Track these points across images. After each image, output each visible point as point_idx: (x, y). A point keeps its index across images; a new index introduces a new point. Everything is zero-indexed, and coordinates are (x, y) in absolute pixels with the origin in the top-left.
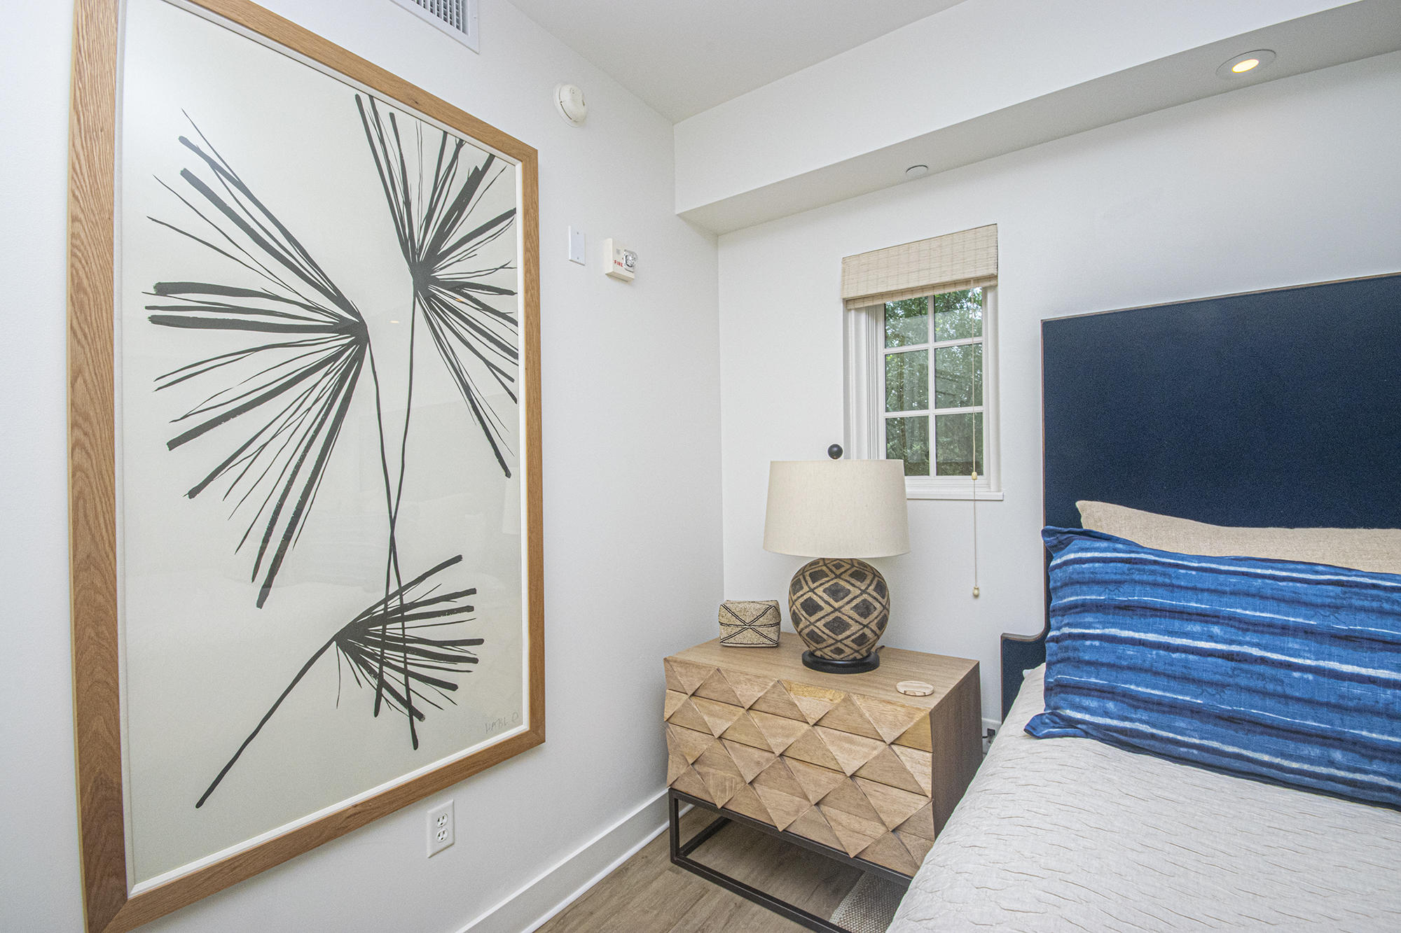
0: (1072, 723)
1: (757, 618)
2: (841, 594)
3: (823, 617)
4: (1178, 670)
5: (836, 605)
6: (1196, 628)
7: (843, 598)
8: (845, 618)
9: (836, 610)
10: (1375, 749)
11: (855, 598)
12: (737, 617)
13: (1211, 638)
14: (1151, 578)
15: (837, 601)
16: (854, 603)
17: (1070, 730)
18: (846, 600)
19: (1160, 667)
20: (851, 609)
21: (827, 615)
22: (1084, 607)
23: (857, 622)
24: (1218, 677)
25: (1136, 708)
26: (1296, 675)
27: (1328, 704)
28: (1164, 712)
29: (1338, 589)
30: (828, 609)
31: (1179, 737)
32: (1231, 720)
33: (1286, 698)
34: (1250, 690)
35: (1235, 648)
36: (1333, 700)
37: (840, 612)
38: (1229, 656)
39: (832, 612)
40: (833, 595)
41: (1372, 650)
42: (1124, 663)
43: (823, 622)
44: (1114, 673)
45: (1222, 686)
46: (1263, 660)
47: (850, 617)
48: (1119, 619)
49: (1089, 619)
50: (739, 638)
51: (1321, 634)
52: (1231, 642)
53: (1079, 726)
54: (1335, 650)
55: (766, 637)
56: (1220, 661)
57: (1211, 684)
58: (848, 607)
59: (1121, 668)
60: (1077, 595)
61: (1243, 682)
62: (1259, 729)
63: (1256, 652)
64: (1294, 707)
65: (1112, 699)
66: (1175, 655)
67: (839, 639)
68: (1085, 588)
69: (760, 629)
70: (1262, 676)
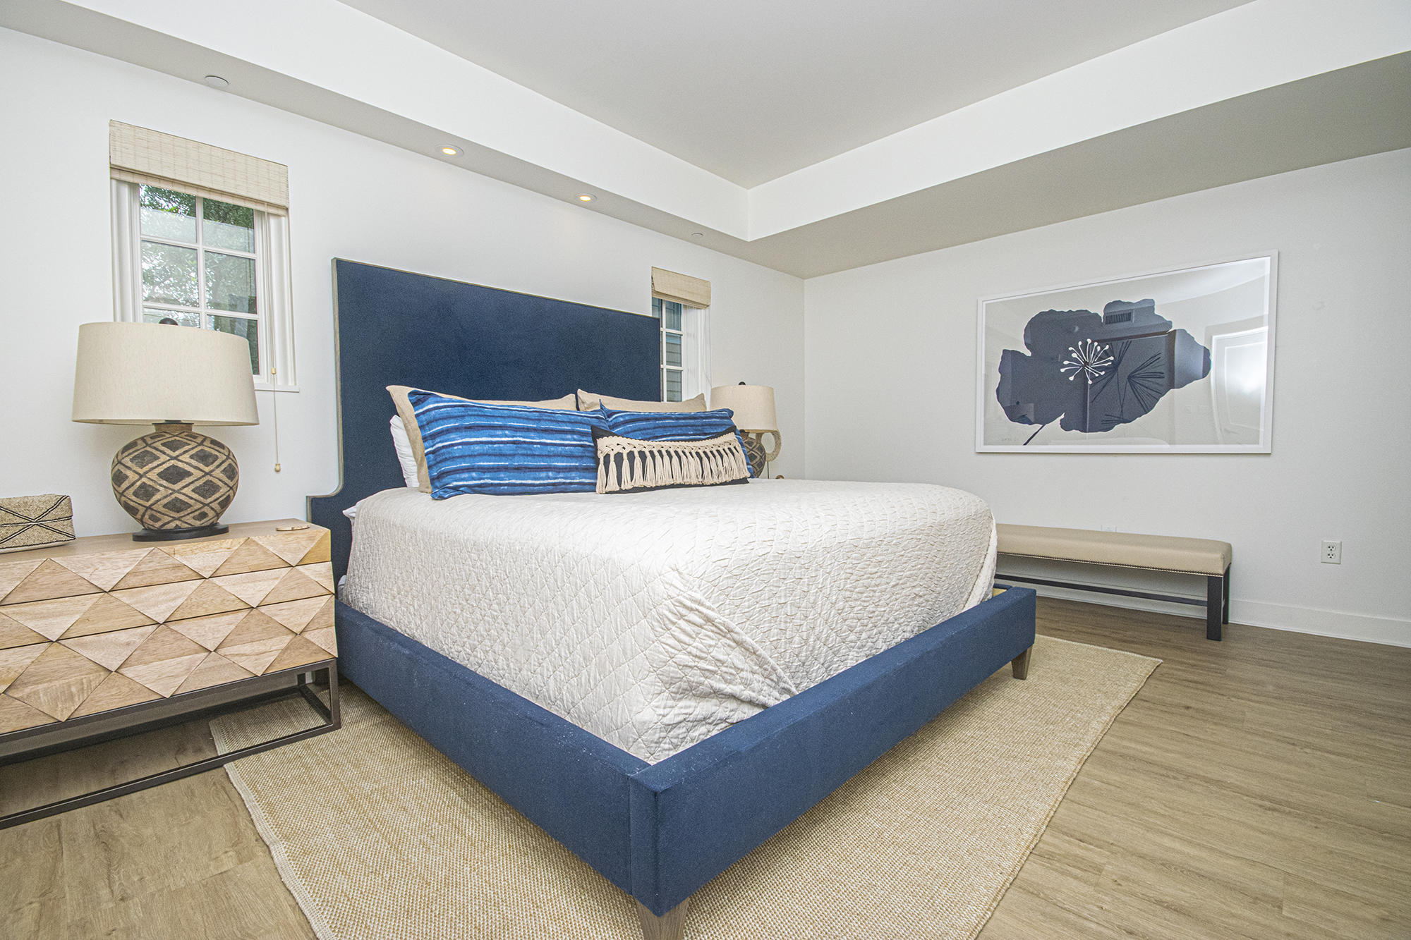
0: (456, 489)
1: (48, 511)
2: (211, 459)
3: (192, 482)
4: (498, 452)
5: (207, 469)
6: (500, 432)
7: (212, 463)
8: (216, 481)
9: (207, 474)
10: (560, 469)
11: (223, 462)
12: (15, 514)
13: (506, 436)
14: (476, 413)
15: (207, 466)
16: (222, 468)
17: (457, 492)
18: (216, 463)
19: (491, 452)
20: (221, 472)
21: (196, 480)
22: (448, 431)
23: (226, 484)
24: (512, 452)
25: (484, 472)
26: (535, 446)
27: (546, 455)
28: (495, 472)
29: (538, 413)
30: (198, 474)
31: (501, 482)
32: (518, 469)
33: (533, 455)
34: (523, 455)
35: (515, 439)
36: (547, 453)
37: (211, 475)
38: (514, 443)
39: (203, 476)
40: (203, 461)
41: (552, 434)
42: (476, 453)
43: (192, 487)
44: (472, 459)
45: (514, 455)
46: (525, 442)
47: (220, 480)
48: (468, 433)
49: (452, 436)
50: (19, 540)
51: (539, 430)
52: (513, 437)
53: (461, 489)
54: (544, 435)
55: (61, 533)
56: (511, 445)
57: (510, 455)
58: (218, 471)
59: (475, 456)
60: (442, 425)
61: (520, 452)
62: (527, 470)
63: (522, 439)
64: (537, 458)
65: (474, 471)
66: (495, 446)
67: (206, 503)
68: (446, 421)
69: (52, 525)
70: (525, 449)
